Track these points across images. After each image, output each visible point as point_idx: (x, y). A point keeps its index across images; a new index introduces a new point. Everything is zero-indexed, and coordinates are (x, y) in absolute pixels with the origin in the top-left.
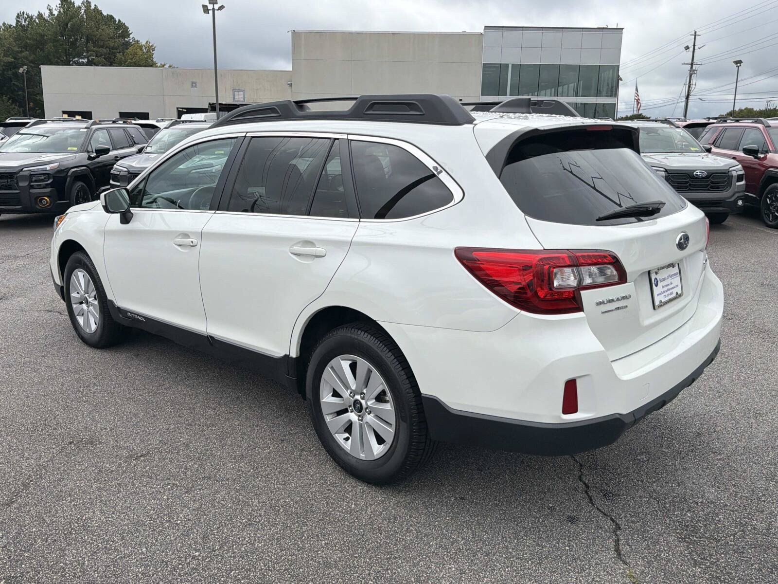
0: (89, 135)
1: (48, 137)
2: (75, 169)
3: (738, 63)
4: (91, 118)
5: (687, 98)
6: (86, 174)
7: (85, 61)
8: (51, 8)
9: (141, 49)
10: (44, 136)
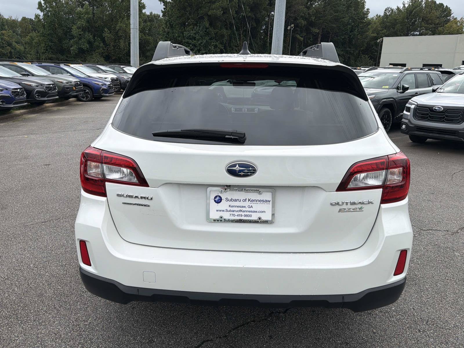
0: (402, 77)
1: (374, 78)
2: (385, 100)
4: (405, 67)
6: (392, 104)
7: (418, 33)
8: (405, 3)
9: (456, 23)
10: (372, 77)
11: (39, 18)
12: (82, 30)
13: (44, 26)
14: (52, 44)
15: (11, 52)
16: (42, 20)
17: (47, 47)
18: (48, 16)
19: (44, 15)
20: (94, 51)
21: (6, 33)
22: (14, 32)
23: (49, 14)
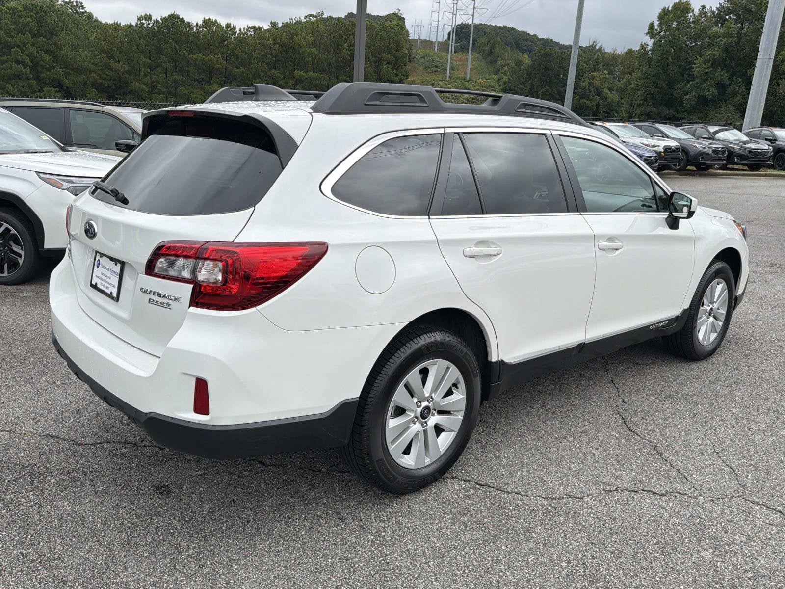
11: (645, 50)
12: (712, 64)
13: (650, 61)
14: (656, 90)
15: (598, 105)
16: (650, 52)
17: (647, 94)
18: (660, 45)
19: (654, 43)
20: (725, 101)
21: (598, 76)
22: (609, 74)
23: (663, 41)
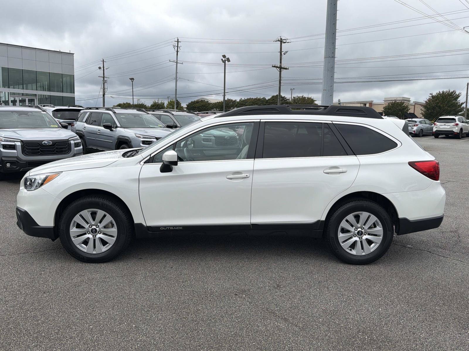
3: (132, 79)
5: (104, 95)
